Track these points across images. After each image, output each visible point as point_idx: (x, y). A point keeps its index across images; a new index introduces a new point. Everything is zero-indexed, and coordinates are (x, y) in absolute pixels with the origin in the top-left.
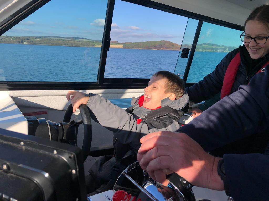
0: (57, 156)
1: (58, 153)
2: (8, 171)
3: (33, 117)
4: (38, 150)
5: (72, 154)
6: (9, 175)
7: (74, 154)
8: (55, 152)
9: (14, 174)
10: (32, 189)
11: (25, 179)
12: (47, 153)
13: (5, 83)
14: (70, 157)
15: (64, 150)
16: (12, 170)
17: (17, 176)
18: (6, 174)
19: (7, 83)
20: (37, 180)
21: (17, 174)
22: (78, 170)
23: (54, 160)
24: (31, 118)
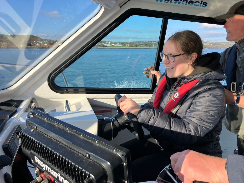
0: (115, 153)
1: (116, 151)
2: (89, 158)
3: (101, 116)
4: (105, 148)
5: (124, 153)
6: (90, 160)
7: (125, 153)
8: (114, 150)
9: (92, 160)
10: (101, 171)
11: (98, 164)
12: (110, 150)
13: (84, 88)
14: (123, 155)
15: (119, 150)
16: (91, 158)
17: (94, 162)
18: (88, 159)
19: (85, 88)
20: (104, 165)
21: (94, 160)
22: (127, 163)
23: (114, 155)
24: (100, 117)
